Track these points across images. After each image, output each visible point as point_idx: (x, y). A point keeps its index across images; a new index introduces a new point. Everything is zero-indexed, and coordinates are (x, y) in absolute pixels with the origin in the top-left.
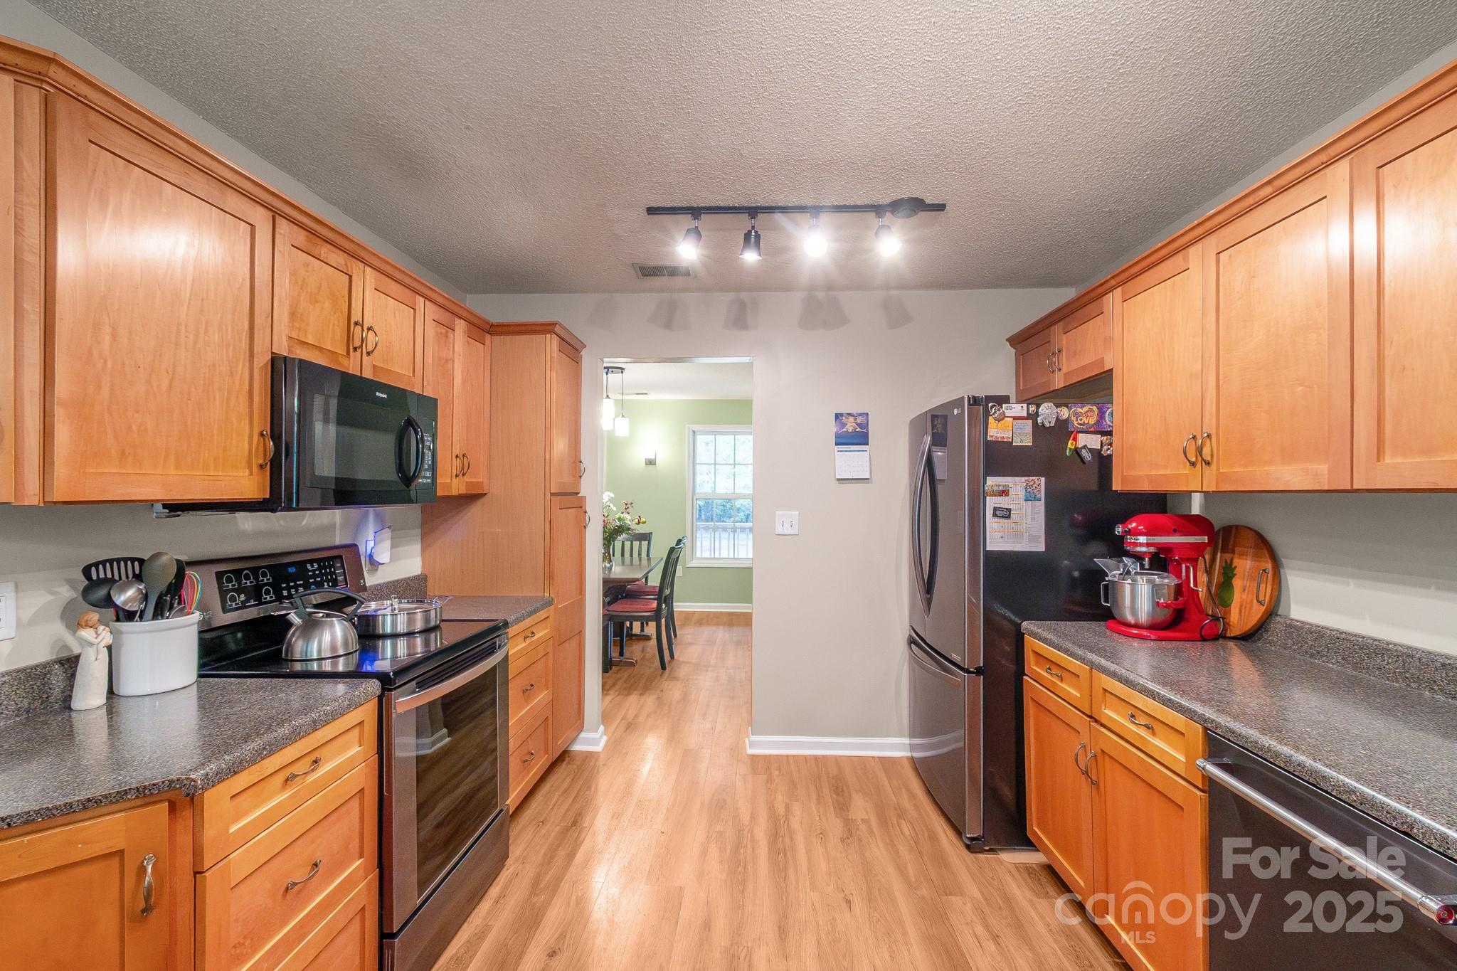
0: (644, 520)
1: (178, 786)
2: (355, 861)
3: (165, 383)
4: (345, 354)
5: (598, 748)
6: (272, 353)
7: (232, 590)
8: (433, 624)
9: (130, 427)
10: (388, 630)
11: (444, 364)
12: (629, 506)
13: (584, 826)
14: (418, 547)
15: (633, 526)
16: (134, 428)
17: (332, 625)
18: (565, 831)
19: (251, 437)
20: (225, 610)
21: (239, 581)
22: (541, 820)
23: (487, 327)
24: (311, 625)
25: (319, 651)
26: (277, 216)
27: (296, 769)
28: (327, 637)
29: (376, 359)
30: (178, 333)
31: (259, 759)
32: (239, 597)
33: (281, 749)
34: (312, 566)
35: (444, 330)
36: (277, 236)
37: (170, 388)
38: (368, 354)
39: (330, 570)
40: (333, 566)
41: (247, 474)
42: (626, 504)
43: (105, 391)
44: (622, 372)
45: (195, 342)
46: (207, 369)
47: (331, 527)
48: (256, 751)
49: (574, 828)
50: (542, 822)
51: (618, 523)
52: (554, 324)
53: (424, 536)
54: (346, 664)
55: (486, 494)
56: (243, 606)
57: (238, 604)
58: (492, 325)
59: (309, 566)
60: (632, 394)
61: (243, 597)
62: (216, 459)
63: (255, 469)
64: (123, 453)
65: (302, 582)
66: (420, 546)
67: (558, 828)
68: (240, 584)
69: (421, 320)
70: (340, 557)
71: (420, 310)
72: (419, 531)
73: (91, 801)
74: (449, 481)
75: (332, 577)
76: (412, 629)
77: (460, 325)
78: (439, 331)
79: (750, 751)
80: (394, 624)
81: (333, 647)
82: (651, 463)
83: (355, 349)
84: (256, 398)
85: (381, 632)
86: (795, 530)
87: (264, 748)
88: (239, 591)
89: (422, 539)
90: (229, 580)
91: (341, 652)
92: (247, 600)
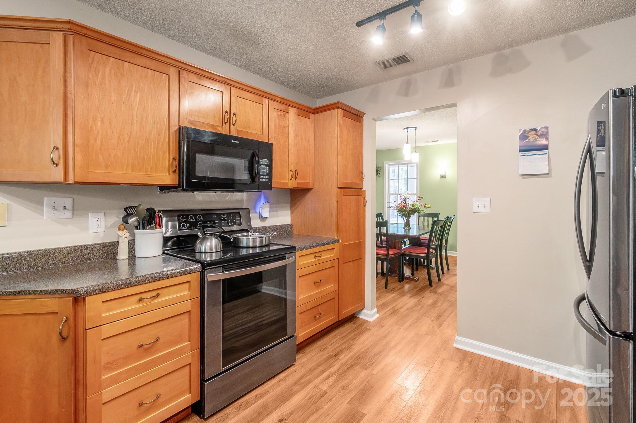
0: (429, 206)
1: (74, 292)
2: (185, 342)
3: (127, 139)
4: (221, 125)
5: (371, 320)
6: (179, 126)
7: (183, 222)
8: (264, 243)
9: (110, 155)
10: (245, 245)
11: (283, 130)
12: (420, 198)
13: (340, 358)
14: (289, 212)
15: (422, 208)
16: (112, 155)
17: (211, 239)
18: (330, 357)
19: (169, 160)
20: (179, 230)
21: (187, 218)
22: (324, 348)
23: (312, 111)
24: (204, 239)
25: (205, 250)
26: (181, 70)
27: (143, 296)
28: (208, 244)
29: (237, 127)
30: (133, 119)
31: (119, 288)
32: (187, 225)
33: (133, 286)
34: (224, 216)
35: (282, 113)
36: (181, 79)
37: (129, 141)
38: (233, 125)
39: (233, 218)
40: (235, 216)
41: (168, 175)
42: (419, 198)
43: (99, 142)
44: (415, 130)
45: (141, 122)
46: (147, 133)
47: (242, 201)
48: (117, 285)
49: (334, 357)
50: (323, 349)
51: (412, 207)
52: (338, 103)
53: (292, 207)
54: (216, 257)
55: (312, 189)
56: (188, 228)
57: (186, 228)
58: (313, 110)
59: (222, 216)
60: (430, 142)
61: (188, 225)
62: (151, 168)
63: (171, 172)
64: (107, 165)
65: (217, 222)
66: (290, 211)
67: (328, 354)
68: (187, 220)
69: (266, 108)
70: (239, 213)
71: (266, 105)
72: (289, 205)
73: (47, 291)
74: (287, 181)
75: (233, 221)
76: (254, 245)
77: (293, 112)
78: (279, 114)
79: (455, 345)
80: (247, 242)
81: (211, 249)
82: (443, 177)
83: (225, 123)
84: (171, 144)
85: (241, 245)
86: (487, 210)
87: (122, 284)
88: (187, 223)
89: (291, 208)
90: (183, 218)
91: (214, 250)
92: (190, 227)
